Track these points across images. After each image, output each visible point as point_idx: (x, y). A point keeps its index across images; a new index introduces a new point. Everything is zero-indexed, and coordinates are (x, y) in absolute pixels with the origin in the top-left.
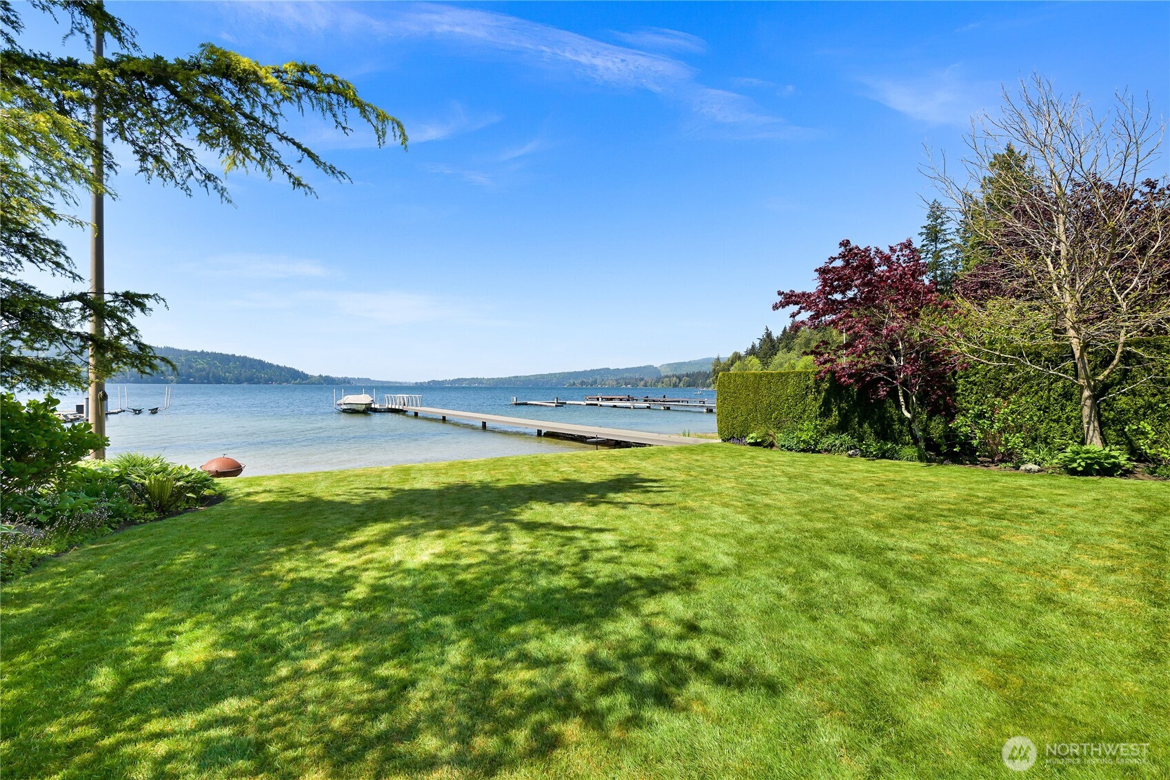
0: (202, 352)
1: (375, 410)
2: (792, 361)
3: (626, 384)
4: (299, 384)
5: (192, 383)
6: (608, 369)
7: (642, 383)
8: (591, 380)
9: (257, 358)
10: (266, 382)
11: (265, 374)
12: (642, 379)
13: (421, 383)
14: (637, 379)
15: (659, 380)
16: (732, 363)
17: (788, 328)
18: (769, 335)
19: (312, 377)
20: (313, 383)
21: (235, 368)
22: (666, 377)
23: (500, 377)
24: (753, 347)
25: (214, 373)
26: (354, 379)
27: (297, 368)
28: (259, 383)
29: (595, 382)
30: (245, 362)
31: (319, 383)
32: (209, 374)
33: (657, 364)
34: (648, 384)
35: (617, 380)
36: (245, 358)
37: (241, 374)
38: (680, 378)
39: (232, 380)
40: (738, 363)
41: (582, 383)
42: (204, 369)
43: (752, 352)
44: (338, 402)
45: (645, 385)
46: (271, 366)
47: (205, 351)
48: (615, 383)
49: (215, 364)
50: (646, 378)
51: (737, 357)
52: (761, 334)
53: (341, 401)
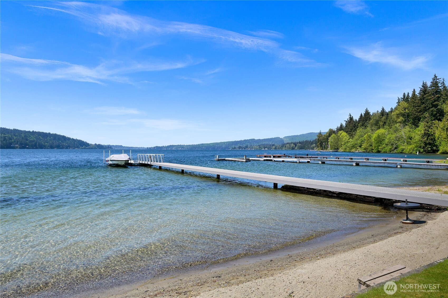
0: (33, 132)
1: (131, 165)
2: (369, 134)
3: (265, 148)
4: (84, 148)
5: (27, 148)
6: (254, 139)
7: (274, 147)
8: (244, 146)
9: (62, 134)
10: (67, 148)
11: (66, 143)
12: (273, 145)
13: (150, 148)
14: (270, 145)
15: (283, 145)
16: (330, 136)
17: (363, 114)
18: (351, 119)
19: (91, 144)
20: (92, 148)
21: (50, 140)
22: (288, 143)
23: (193, 144)
24: (341, 125)
25: (39, 143)
26: (114, 146)
27: (83, 140)
28: (63, 148)
29: (247, 147)
30: (55, 136)
31: (95, 148)
32: (36, 143)
33: (282, 137)
34: (277, 148)
35: (259, 146)
36: (56, 134)
37: (53, 143)
38: (295, 144)
39: (48, 146)
40: (333, 135)
41: (240, 147)
42: (34, 141)
43: (341, 128)
44: (107, 159)
45: (276, 148)
46: (69, 139)
47: (35, 131)
48: (258, 147)
49: (40, 138)
50: (276, 144)
51: (331, 132)
52: (347, 118)
53: (108, 159)
